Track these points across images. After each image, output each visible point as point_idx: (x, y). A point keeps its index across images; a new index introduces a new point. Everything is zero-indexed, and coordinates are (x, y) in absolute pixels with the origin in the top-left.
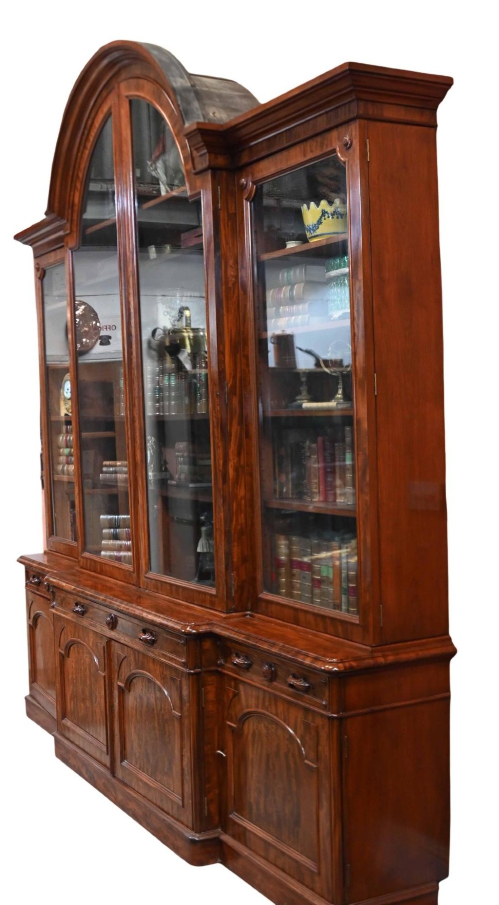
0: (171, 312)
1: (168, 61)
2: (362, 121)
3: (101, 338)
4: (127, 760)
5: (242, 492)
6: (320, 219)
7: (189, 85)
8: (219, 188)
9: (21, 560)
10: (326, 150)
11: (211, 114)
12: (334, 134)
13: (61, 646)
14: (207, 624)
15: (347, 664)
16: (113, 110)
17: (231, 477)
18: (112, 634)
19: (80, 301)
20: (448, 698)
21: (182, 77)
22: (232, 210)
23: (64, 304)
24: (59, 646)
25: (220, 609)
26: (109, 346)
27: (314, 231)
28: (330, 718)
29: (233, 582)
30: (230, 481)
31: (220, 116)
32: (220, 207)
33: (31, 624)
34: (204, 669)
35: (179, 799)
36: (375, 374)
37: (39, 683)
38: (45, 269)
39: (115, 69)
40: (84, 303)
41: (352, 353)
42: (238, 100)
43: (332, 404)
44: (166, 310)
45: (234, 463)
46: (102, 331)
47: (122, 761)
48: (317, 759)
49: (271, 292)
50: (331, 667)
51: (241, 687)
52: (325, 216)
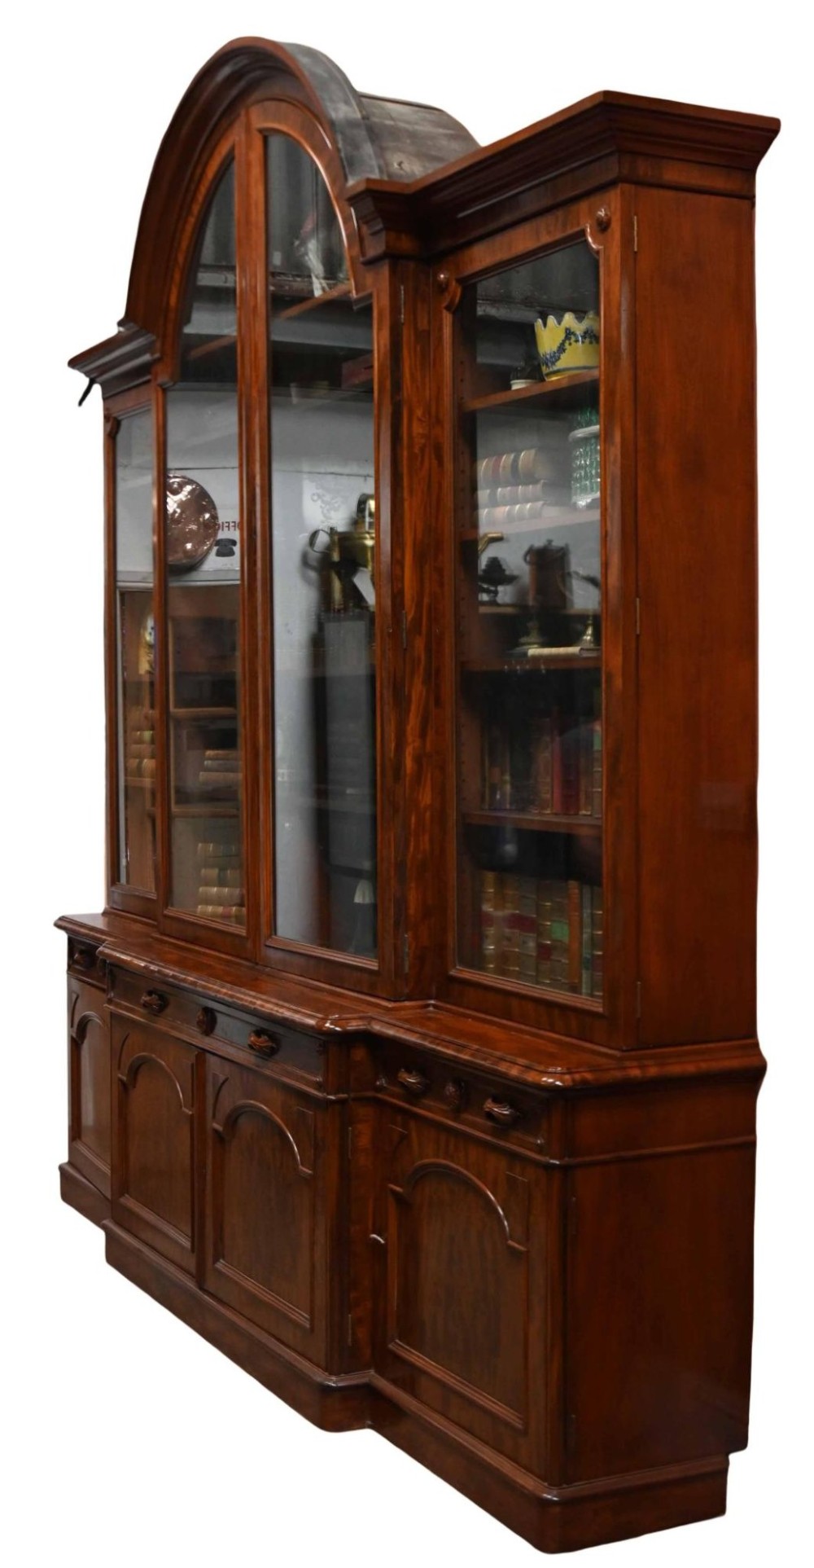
0: (323, 495)
1: (325, 75)
2: (627, 186)
3: (218, 543)
4: (224, 1260)
5: (426, 798)
6: (563, 344)
7: (358, 116)
8: (402, 288)
9: (60, 923)
10: (570, 231)
11: (396, 165)
12: (583, 206)
13: (122, 1066)
14: (361, 1018)
15: (577, 1077)
16: (237, 152)
17: (408, 771)
18: (207, 1043)
19: (183, 477)
20: (752, 1145)
21: (347, 102)
22: (423, 324)
23: (149, 479)
24: (119, 1068)
25: (384, 996)
26: (232, 558)
27: (553, 363)
28: (548, 1167)
29: (407, 950)
30: (407, 779)
31: (410, 169)
32: (402, 321)
33: (74, 1035)
34: (352, 1095)
35: (306, 1319)
36: (638, 600)
37: (83, 1139)
38: (120, 418)
39: (243, 83)
40: (190, 482)
41: (602, 564)
42: (444, 142)
43: (573, 650)
44: (315, 491)
45: (414, 748)
46: (220, 532)
47: (216, 1260)
48: (527, 1238)
49: (484, 464)
50: (551, 1080)
51: (412, 1125)
52: (570, 339)
